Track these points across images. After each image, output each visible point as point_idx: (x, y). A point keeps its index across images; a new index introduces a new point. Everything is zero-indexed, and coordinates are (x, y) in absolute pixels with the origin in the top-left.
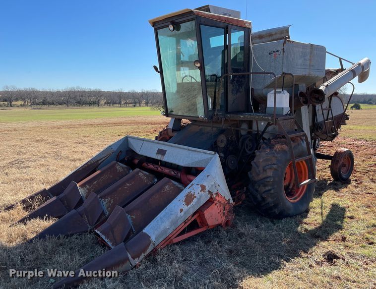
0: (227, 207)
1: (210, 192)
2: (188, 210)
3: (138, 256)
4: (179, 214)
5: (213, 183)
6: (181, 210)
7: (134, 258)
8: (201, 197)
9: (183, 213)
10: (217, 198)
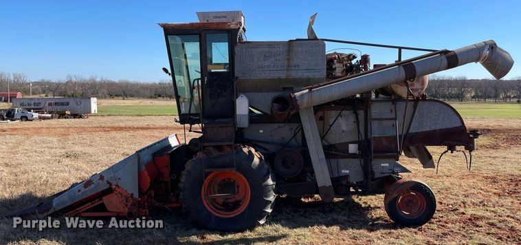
0: (131, 201)
1: (108, 182)
2: (85, 192)
3: (43, 213)
4: (77, 193)
5: (112, 176)
6: (79, 191)
7: (39, 213)
8: (98, 184)
9: (80, 193)
10: (117, 189)
